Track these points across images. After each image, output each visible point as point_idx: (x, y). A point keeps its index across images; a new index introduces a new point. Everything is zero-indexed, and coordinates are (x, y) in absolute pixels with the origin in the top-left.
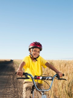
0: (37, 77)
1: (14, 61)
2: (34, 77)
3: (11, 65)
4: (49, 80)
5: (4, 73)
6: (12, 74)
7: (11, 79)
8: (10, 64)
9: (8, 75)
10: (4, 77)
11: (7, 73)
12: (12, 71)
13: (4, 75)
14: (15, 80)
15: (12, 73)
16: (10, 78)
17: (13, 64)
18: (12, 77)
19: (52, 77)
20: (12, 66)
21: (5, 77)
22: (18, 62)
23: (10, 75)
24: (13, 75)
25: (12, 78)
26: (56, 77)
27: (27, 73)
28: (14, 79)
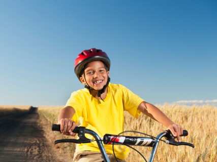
0: (112, 137)
1: (39, 109)
2: (102, 138)
3: (32, 120)
4: (144, 145)
5: (13, 140)
6: (35, 144)
7: (35, 156)
8: (30, 118)
9: (25, 146)
10: (15, 150)
11: (21, 140)
12: (36, 137)
13: (15, 144)
14: (45, 158)
15: (35, 140)
16: (31, 153)
17: (38, 118)
18: (36, 151)
19: (152, 138)
20: (35, 123)
21: (18, 149)
22: (53, 113)
23: (30, 145)
24: (39, 147)
25: (37, 153)
26: (163, 138)
27: (83, 128)
28: (43, 155)
